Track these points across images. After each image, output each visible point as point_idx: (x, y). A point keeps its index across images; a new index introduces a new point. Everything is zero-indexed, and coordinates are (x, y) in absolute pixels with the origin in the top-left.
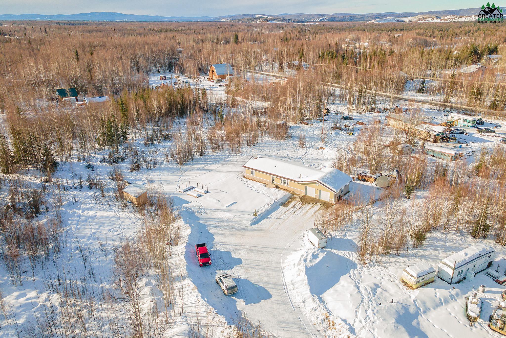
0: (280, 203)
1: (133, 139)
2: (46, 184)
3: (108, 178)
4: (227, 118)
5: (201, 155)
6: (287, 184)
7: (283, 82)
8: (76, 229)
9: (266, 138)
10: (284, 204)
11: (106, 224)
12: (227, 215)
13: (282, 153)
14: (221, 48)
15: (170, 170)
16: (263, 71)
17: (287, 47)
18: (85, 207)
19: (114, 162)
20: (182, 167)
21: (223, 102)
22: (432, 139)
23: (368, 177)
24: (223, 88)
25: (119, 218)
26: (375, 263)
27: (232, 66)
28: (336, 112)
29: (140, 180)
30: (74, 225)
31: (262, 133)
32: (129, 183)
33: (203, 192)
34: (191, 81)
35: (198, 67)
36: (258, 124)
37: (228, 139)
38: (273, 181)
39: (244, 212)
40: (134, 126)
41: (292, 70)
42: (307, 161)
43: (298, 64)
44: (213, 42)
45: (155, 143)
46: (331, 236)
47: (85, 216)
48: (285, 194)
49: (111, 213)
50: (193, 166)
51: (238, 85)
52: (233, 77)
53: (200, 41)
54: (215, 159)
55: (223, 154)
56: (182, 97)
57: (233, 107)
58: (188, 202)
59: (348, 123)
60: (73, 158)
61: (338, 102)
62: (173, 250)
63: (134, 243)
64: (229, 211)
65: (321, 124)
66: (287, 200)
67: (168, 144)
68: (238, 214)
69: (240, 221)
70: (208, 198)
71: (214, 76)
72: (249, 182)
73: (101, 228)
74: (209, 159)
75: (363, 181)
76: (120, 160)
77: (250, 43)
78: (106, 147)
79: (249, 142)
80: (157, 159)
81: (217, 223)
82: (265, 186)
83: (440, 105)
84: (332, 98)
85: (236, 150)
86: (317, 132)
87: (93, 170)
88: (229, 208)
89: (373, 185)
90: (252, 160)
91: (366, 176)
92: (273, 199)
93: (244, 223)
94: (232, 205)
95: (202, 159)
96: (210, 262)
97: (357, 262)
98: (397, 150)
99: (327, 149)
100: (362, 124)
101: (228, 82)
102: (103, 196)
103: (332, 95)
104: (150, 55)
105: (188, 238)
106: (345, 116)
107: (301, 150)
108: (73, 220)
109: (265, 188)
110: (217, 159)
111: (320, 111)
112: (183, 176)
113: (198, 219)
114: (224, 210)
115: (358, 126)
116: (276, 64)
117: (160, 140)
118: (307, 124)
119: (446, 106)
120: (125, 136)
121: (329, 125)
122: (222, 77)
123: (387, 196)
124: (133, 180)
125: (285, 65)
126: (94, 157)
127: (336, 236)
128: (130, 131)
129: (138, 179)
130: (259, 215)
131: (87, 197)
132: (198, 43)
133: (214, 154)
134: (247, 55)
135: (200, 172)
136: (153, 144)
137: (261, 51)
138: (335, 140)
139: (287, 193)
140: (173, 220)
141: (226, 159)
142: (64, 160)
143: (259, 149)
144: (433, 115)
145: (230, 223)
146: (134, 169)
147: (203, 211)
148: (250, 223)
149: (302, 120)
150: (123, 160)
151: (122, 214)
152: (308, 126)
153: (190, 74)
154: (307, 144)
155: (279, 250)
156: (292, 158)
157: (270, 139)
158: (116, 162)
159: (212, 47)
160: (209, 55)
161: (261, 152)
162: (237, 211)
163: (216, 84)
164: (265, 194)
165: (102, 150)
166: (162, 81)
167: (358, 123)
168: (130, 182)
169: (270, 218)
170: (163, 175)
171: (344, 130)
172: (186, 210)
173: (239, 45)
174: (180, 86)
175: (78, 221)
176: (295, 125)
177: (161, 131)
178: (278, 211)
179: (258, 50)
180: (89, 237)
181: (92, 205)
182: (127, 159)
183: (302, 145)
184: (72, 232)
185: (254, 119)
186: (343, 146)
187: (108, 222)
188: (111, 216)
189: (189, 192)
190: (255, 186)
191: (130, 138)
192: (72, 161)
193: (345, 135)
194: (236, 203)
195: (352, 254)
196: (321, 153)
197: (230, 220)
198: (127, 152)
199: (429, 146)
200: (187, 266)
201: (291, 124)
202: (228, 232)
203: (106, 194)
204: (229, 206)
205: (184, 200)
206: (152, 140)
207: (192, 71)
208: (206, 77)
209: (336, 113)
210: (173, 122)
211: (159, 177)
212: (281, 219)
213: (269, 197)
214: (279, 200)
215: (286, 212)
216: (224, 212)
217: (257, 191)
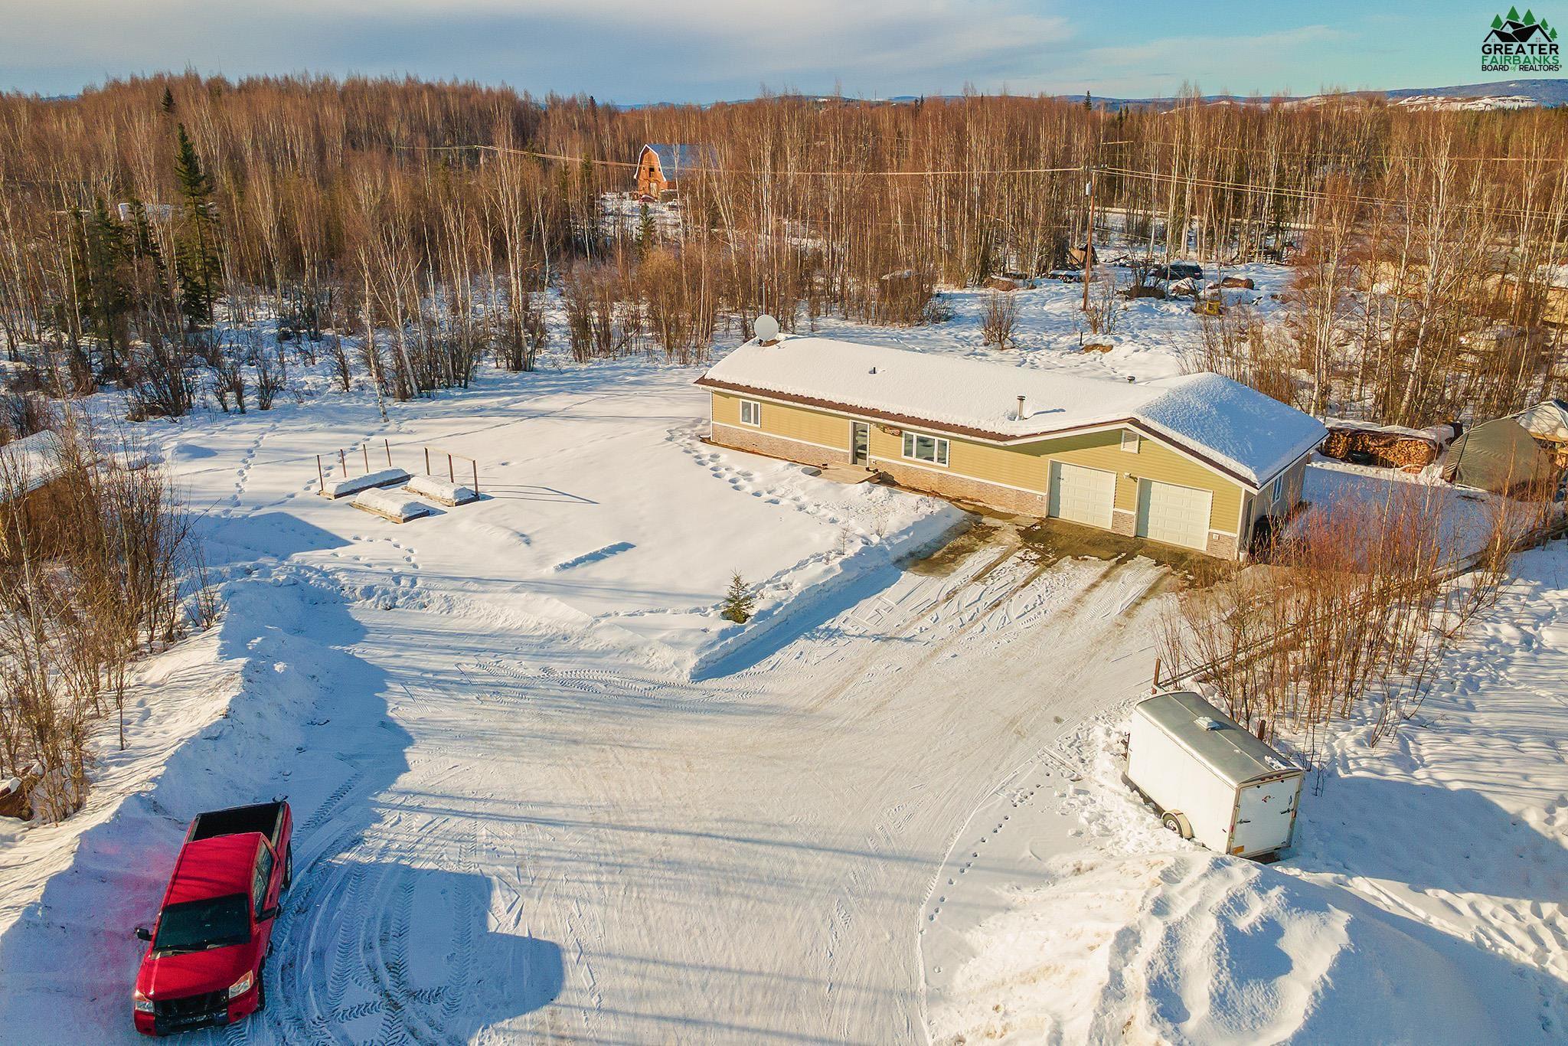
0: (903, 552)
10: (926, 559)
33: (449, 494)
38: (859, 449)
39: (663, 596)
48: (924, 509)
58: (334, 541)
64: (570, 590)
66: (940, 542)
68: (624, 608)
69: (631, 649)
70: (464, 525)
75: (1360, 462)
81: (469, 664)
82: (815, 474)
88: (577, 573)
92: (860, 531)
93: (654, 661)
94: (596, 557)
99: (1122, 353)
100: (1249, 284)
109: (816, 483)
114: (539, 587)
115: (1234, 290)
130: (762, 615)
138: (1144, 327)
139: (938, 507)
147: (403, 586)
148: (692, 662)
157: (849, 324)
162: (622, 590)
164: (811, 508)
167: (1230, 283)
169: (831, 634)
176: (957, 291)
178: (890, 595)
183: (998, 341)
189: (365, 498)
190: (757, 475)
193: (1189, 317)
194: (625, 547)
196: (1095, 363)
197: (564, 647)
202: (527, 723)
204: (579, 561)
205: (318, 532)
212: (908, 640)
213: (833, 521)
214: (897, 536)
215: (936, 604)
216: (531, 596)
217: (765, 495)
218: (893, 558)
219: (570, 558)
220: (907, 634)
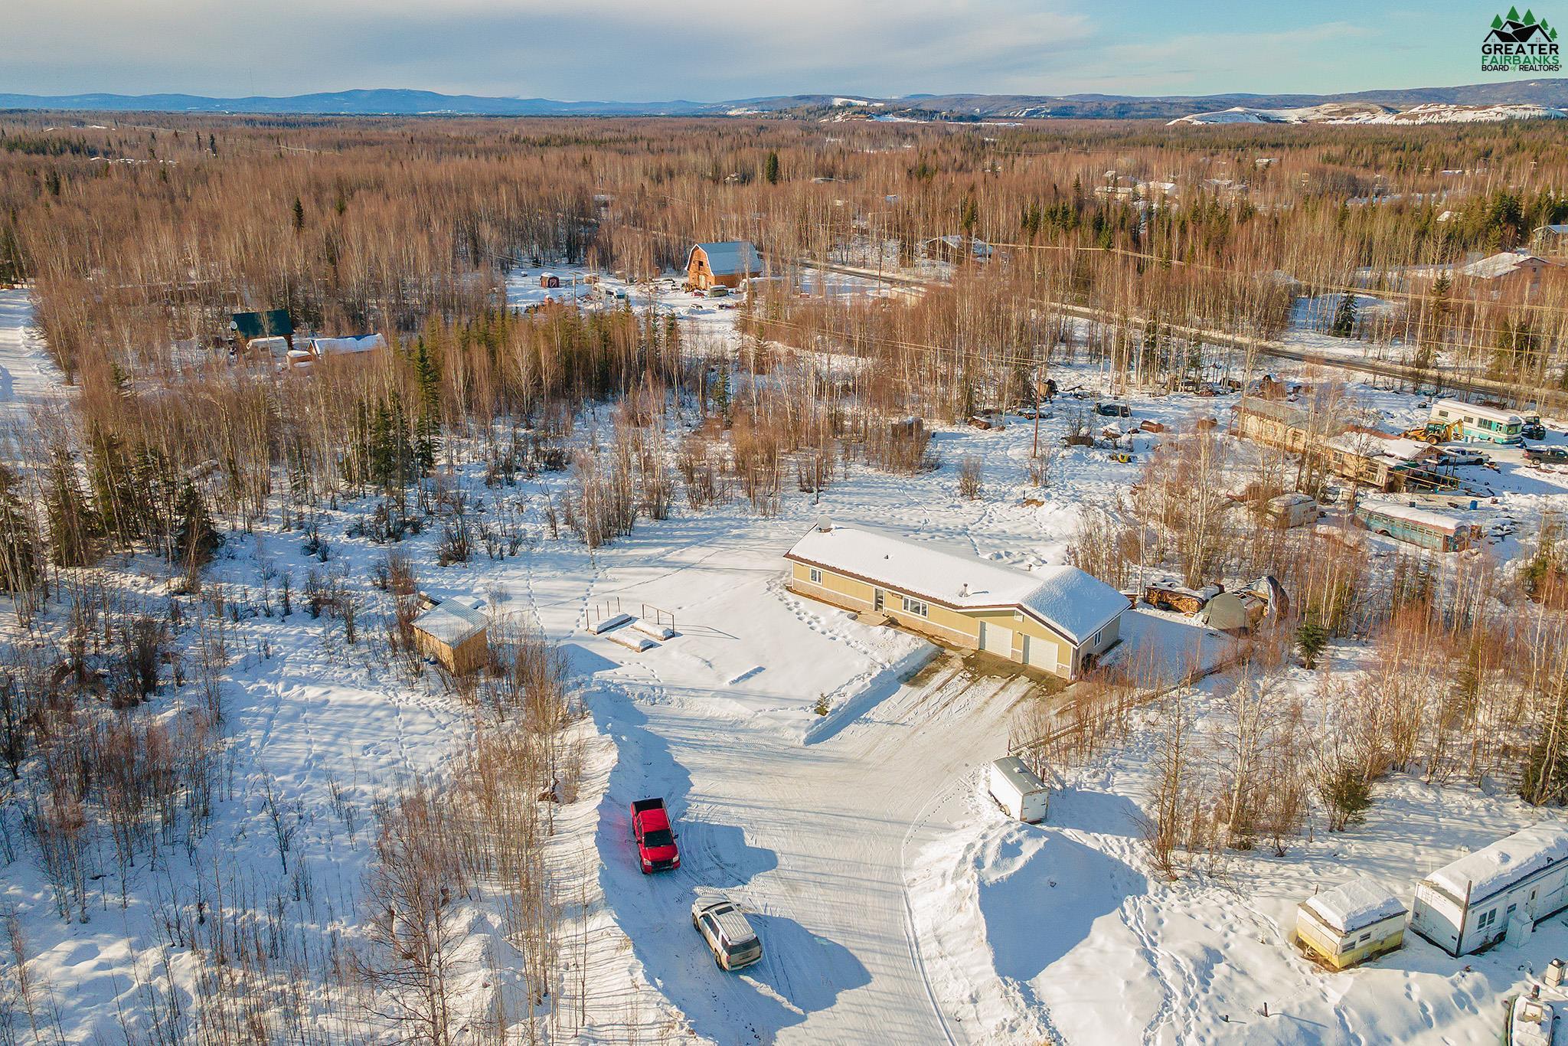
0: (902, 673)
1: (450, 465)
2: (183, 599)
3: (369, 584)
4: (739, 404)
5: (657, 517)
6: (925, 613)
7: (911, 298)
8: (262, 745)
9: (858, 469)
10: (914, 676)
11: (355, 730)
12: (732, 709)
13: (908, 516)
14: (727, 194)
15: (561, 563)
16: (852, 264)
17: (926, 193)
18: (296, 672)
19: (390, 534)
20: (597, 553)
21: (729, 356)
22: (1381, 479)
23: (1179, 596)
24: (730, 314)
25: (397, 711)
26: (1205, 878)
27: (760, 248)
28: (1077, 391)
29: (467, 592)
30: (258, 729)
31: (847, 450)
32: (432, 601)
33: (659, 632)
34: (632, 291)
35: (657, 250)
36: (836, 422)
37: (741, 468)
38: (879, 603)
39: (785, 700)
40: (455, 427)
41: (939, 262)
42: (987, 541)
43: (961, 245)
44: (703, 176)
45: (518, 477)
46: (1063, 784)
47: (296, 703)
48: (914, 646)
49: (372, 694)
50: (631, 552)
51: (775, 307)
52: (761, 282)
53: (664, 174)
54: (699, 529)
55: (725, 514)
56: (606, 339)
57: (760, 371)
58: (611, 665)
59: (1113, 426)
60: (266, 520)
61: (1081, 360)
62: (560, 816)
63: (441, 790)
64: (739, 696)
65: (1030, 426)
66: (921, 666)
67: (559, 481)
68: (768, 707)
69: (775, 730)
70: (674, 654)
71: (703, 278)
72: (804, 603)
73: (342, 741)
74: (681, 529)
75: (1163, 609)
76: (408, 530)
77: (814, 179)
78: (370, 488)
79: (804, 477)
80: (522, 527)
81: (701, 736)
82: (854, 618)
83: (1403, 373)
84: (1063, 348)
85: (764, 505)
86: (1017, 451)
87: (325, 559)
88: (741, 686)
89: (1196, 621)
90: (814, 534)
91: (1173, 594)
92: (880, 660)
93: (786, 736)
94: (748, 676)
95: (659, 530)
96: (675, 859)
97: (1145, 871)
98: (1270, 513)
99: (1049, 507)
100: (1159, 428)
101: (745, 295)
102: (351, 640)
103: (1064, 338)
104: (513, 215)
105: (610, 780)
106: (1105, 403)
107: (967, 506)
108: (257, 715)
109: (855, 625)
110: (706, 529)
111: (1028, 388)
112: (600, 581)
113: (643, 718)
114: (724, 694)
115: (1145, 436)
116: (893, 245)
117: (532, 469)
118: (988, 426)
119: (1424, 377)
120: (427, 455)
121: (1054, 430)
122: (727, 282)
123: (1241, 660)
124: (445, 591)
125: (921, 245)
126: (330, 518)
127: (1079, 784)
128: (444, 440)
129: (463, 588)
130: (834, 711)
131: (302, 643)
132: (659, 180)
133: (697, 515)
134: (804, 216)
135: (652, 569)
136: (511, 483)
137: (846, 206)
138: (1073, 476)
139: (922, 642)
140: (563, 721)
141: (735, 532)
142: (240, 525)
143: (836, 501)
144: (1382, 404)
145: (741, 736)
146: (451, 559)
147: (657, 693)
148: (804, 736)
149: (969, 413)
150: (417, 528)
151: (407, 699)
152: (990, 434)
153: (632, 272)
154: (986, 487)
155: (895, 826)
156: (939, 530)
157: (871, 470)
158: (396, 535)
159: (701, 189)
160: (688, 214)
161: (841, 511)
162: (765, 696)
163: (709, 303)
164: (853, 643)
165: (356, 496)
166: (547, 291)
167: (1147, 426)
168: (436, 598)
169: (866, 721)
170: (539, 579)
171: (1101, 446)
172: (606, 691)
173: (780, 185)
174: (600, 306)
175: (271, 717)
176: (948, 429)
177: (536, 441)
178: (895, 698)
179: (839, 203)
180: (303, 768)
181: (316, 668)
182: (431, 525)
183: (970, 492)
184: (249, 751)
185: (822, 409)
186: (1100, 498)
187: (363, 721)
188: (373, 703)
189: (614, 634)
190: (822, 619)
191: (444, 462)
192: (264, 529)
193: (1107, 465)
194: (760, 669)
195: (1131, 846)
196: (1031, 518)
197: (742, 727)
198: (432, 503)
199: (1373, 502)
200: (602, 870)
201: (936, 425)
202: (737, 765)
203: (359, 633)
204: (740, 679)
205: (600, 658)
206: (508, 468)
207: (637, 262)
208: (680, 281)
209: (1076, 395)
210: (574, 413)
211: (524, 583)
212: (903, 724)
213: (866, 653)
214: (899, 663)
215: (917, 704)
216: (722, 700)
217: (828, 634)
218: (896, 676)
219: (736, 678)
220: (902, 722)
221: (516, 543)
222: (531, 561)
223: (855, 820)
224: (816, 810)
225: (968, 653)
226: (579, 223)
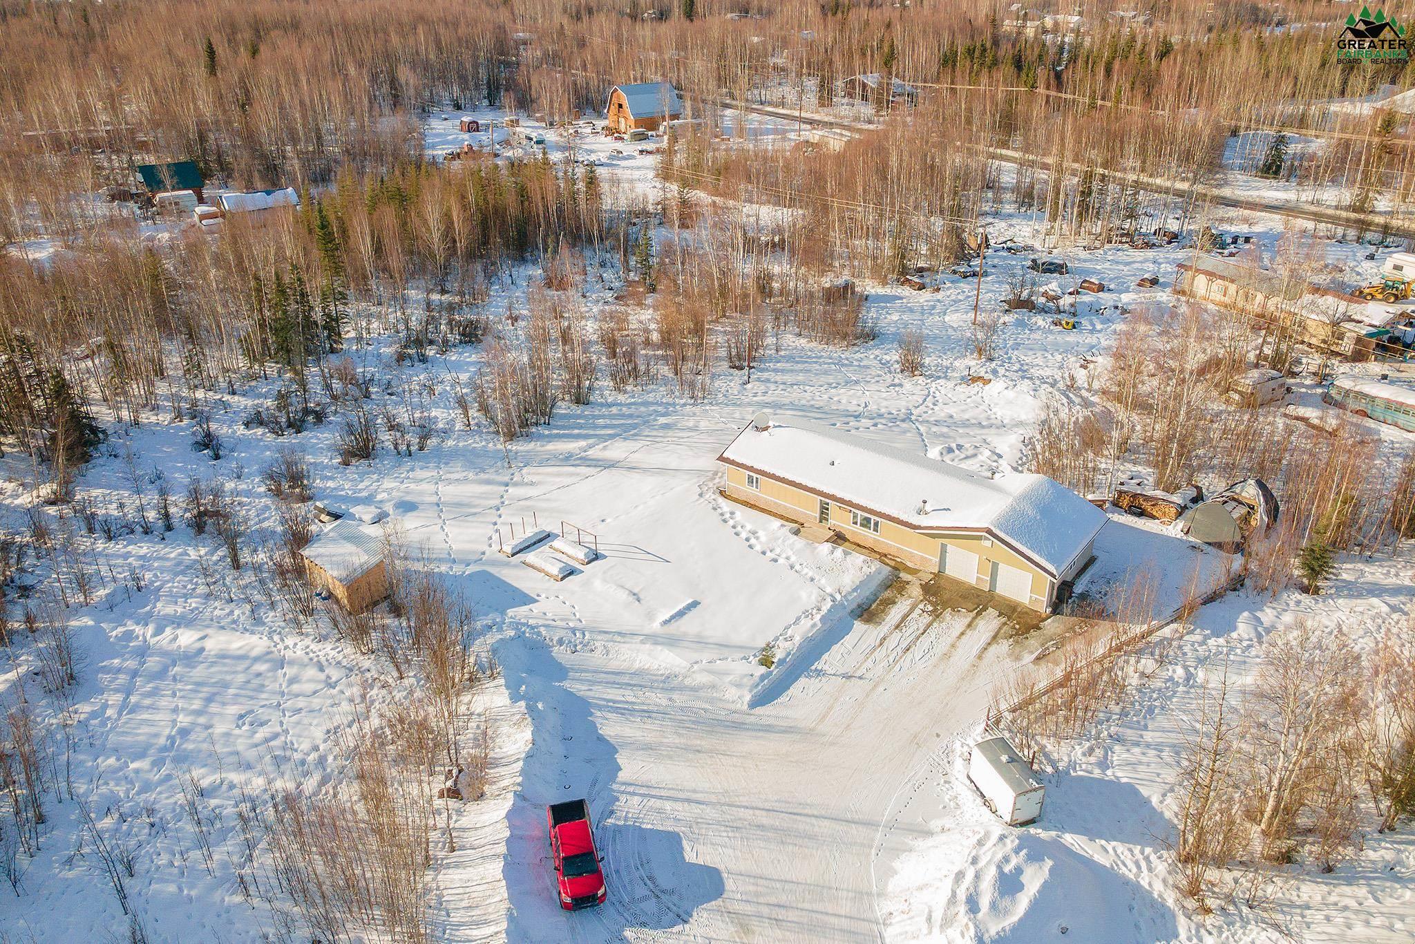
0: (854, 606)
1: (359, 339)
2: (52, 510)
3: (263, 489)
4: (662, 263)
5: (578, 401)
6: (876, 530)
7: (836, 142)
8: (120, 714)
9: (791, 340)
10: (868, 611)
11: (232, 691)
12: (665, 660)
13: (847, 399)
14: (645, 32)
15: (473, 460)
16: (770, 104)
17: (841, 31)
18: (170, 610)
19: (290, 425)
20: (515, 447)
21: (651, 208)
22: (1347, 346)
23: (1154, 501)
24: (650, 160)
25: (281, 663)
26: (1245, 910)
27: (679, 87)
28: (1009, 244)
29: (368, 500)
30: (117, 691)
31: (777, 318)
32: (329, 514)
33: (581, 554)
34: (551, 136)
35: (576, 92)
36: (764, 286)
37: (667, 340)
38: (824, 510)
39: (724, 647)
40: (366, 293)
41: (857, 101)
42: (934, 429)
43: (880, 84)
44: (621, 13)
45: (431, 352)
46: (1053, 763)
47: (164, 653)
48: (866, 569)
49: (254, 639)
50: (551, 447)
51: (697, 152)
52: (681, 125)
53: (583, 12)
54: (623, 416)
55: (651, 397)
56: (523, 193)
57: (683, 226)
58: (527, 600)
59: (1053, 284)
60: (155, 408)
61: (1009, 208)
62: (464, 822)
63: (324, 782)
64: (672, 642)
65: (966, 287)
66: (875, 596)
67: (471, 356)
68: (705, 656)
69: (713, 687)
70: (597, 584)
71: (622, 120)
72: (741, 513)
73: (214, 708)
74: (603, 417)
75: (1134, 514)
76: (311, 418)
77: (729, 16)
78: (271, 368)
79: (734, 352)
80: (433, 414)
81: (631, 696)
82: (797, 533)
83: (1348, 220)
84: (990, 195)
85: (692, 385)
86: (955, 317)
87: (217, 457)
88: (673, 628)
89: (1175, 530)
90: (750, 434)
91: (1147, 498)
92: (829, 590)
93: (728, 696)
94: (681, 614)
95: (579, 417)
96: (600, 893)
97: (1170, 899)
98: (1236, 391)
99: (997, 386)
100: (1101, 288)
101: (666, 138)
102: (236, 565)
103: (990, 185)
104: (432, 56)
105: (523, 772)
106: (1044, 258)
107: (908, 385)
108: (119, 670)
109: (798, 542)
110: (631, 416)
111: (962, 245)
112: (516, 484)
113: (562, 672)
114: (653, 639)
115: (1087, 298)
116: (811, 84)
117: (446, 342)
118: (922, 287)
119: (1370, 224)
120: (333, 326)
121: (994, 291)
122: (648, 124)
123: (1237, 583)
124: (345, 499)
125: (839, 84)
126: (226, 406)
127: (1073, 765)
128: (351, 310)
129: (365, 494)
130: (781, 662)
131: (183, 568)
132: (579, 18)
133: (621, 398)
134: (722, 56)
135: (572, 469)
136: (423, 359)
137: (764, 43)
138: (1016, 347)
139: (875, 566)
140: (470, 680)
141: (662, 420)
142: (125, 414)
143: (768, 381)
144: (1333, 254)
145: (675, 696)
146: (355, 455)
147: (578, 637)
148: (748, 698)
149: (904, 273)
150: (320, 417)
151: (296, 646)
152: (925, 296)
153: (552, 114)
154: (927, 361)
155: (861, 829)
156: (881, 416)
157: (803, 341)
158: (297, 426)
159: (619, 26)
160: (607, 53)
161: (775, 394)
162: (701, 642)
163: (629, 148)
164: (797, 567)
165: (254, 377)
166: (466, 136)
167: (1086, 286)
168: (334, 508)
169: (819, 673)
170: (450, 482)
171: (1044, 311)
172: (520, 636)
173: (697, 23)
174: (519, 152)
175: (135, 674)
176: (881, 291)
177: (451, 308)
178: (849, 640)
179: (756, 39)
180: (164, 749)
181: (193, 603)
182: (336, 412)
183: (911, 367)
184: (104, 724)
185: (749, 268)
186: (1048, 372)
187: (241, 678)
188: (254, 653)
189: (530, 557)
190: (761, 533)
191: (352, 334)
192: (153, 419)
193: (1051, 332)
194: (695, 604)
195: (1147, 859)
196: (978, 398)
197: (676, 683)
198: (337, 385)
199: (1346, 377)
201: (869, 287)
202: (671, 739)
203: (245, 556)
204: (672, 617)
205: (515, 590)
206: (419, 343)
207: (556, 105)
208: (600, 124)
209: (1009, 249)
210: (489, 276)
211: (432, 488)
212: (860, 678)
213: (812, 580)
214: (849, 593)
215: (874, 649)
216: (652, 647)
217: (768, 554)
218: (849, 610)
219: (667, 617)
220: (858, 674)
221: (424, 437)
222: (443, 458)
223: (813, 820)
224: (767, 806)
225: (927, 577)
226: (500, 62)
